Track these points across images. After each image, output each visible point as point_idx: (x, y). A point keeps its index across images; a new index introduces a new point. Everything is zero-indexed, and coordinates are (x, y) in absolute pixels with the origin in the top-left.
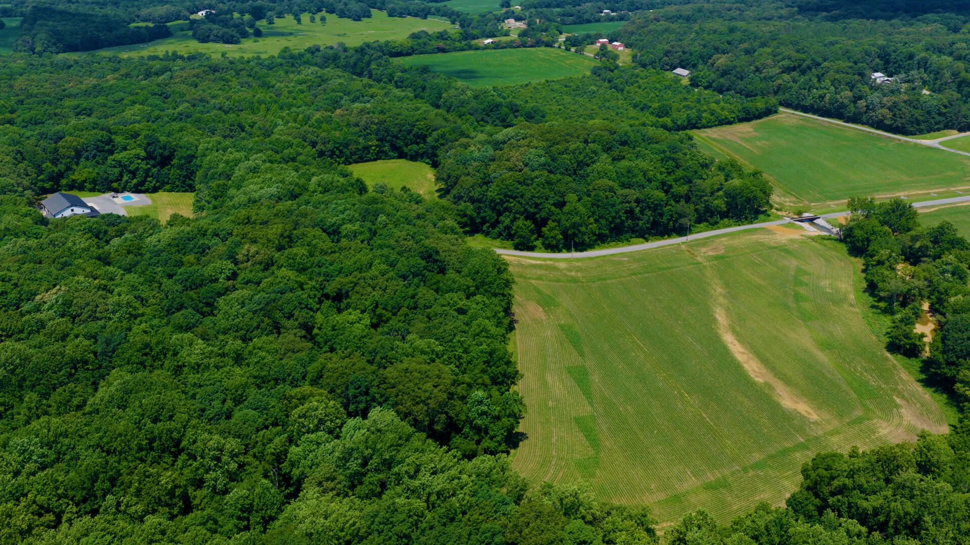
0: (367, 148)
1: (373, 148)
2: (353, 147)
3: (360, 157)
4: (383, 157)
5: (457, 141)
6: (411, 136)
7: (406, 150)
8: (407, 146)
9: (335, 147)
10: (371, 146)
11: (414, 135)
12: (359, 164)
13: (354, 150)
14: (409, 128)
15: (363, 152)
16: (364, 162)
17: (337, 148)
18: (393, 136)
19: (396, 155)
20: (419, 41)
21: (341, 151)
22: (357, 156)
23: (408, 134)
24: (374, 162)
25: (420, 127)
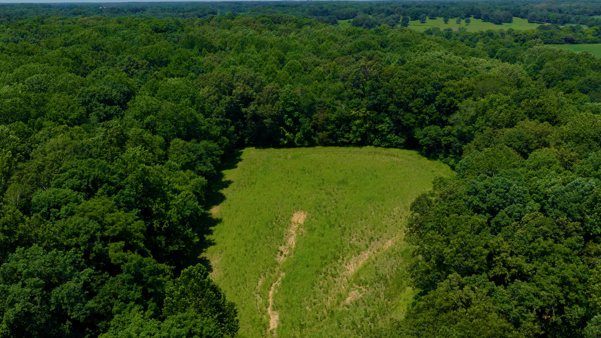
0: (346, 121)
1: (358, 122)
2: (320, 116)
3: (330, 136)
4: (376, 142)
5: (511, 125)
6: (432, 108)
7: (418, 133)
8: (422, 124)
9: (286, 112)
10: (355, 118)
11: (439, 108)
12: (328, 147)
13: (321, 120)
14: (430, 89)
15: (338, 127)
16: (337, 145)
17: (290, 115)
18: (400, 105)
19: (402, 141)
20: (546, 31)
21: (296, 121)
22: (325, 133)
23: (428, 103)
24: (357, 149)
25: (451, 89)
